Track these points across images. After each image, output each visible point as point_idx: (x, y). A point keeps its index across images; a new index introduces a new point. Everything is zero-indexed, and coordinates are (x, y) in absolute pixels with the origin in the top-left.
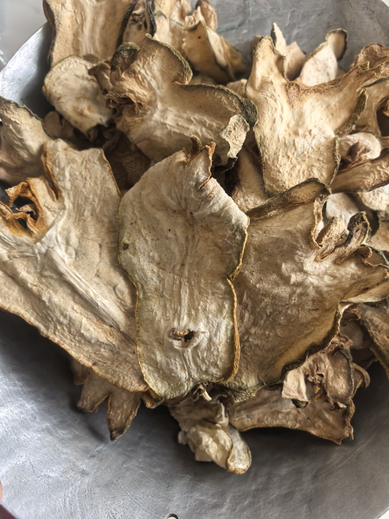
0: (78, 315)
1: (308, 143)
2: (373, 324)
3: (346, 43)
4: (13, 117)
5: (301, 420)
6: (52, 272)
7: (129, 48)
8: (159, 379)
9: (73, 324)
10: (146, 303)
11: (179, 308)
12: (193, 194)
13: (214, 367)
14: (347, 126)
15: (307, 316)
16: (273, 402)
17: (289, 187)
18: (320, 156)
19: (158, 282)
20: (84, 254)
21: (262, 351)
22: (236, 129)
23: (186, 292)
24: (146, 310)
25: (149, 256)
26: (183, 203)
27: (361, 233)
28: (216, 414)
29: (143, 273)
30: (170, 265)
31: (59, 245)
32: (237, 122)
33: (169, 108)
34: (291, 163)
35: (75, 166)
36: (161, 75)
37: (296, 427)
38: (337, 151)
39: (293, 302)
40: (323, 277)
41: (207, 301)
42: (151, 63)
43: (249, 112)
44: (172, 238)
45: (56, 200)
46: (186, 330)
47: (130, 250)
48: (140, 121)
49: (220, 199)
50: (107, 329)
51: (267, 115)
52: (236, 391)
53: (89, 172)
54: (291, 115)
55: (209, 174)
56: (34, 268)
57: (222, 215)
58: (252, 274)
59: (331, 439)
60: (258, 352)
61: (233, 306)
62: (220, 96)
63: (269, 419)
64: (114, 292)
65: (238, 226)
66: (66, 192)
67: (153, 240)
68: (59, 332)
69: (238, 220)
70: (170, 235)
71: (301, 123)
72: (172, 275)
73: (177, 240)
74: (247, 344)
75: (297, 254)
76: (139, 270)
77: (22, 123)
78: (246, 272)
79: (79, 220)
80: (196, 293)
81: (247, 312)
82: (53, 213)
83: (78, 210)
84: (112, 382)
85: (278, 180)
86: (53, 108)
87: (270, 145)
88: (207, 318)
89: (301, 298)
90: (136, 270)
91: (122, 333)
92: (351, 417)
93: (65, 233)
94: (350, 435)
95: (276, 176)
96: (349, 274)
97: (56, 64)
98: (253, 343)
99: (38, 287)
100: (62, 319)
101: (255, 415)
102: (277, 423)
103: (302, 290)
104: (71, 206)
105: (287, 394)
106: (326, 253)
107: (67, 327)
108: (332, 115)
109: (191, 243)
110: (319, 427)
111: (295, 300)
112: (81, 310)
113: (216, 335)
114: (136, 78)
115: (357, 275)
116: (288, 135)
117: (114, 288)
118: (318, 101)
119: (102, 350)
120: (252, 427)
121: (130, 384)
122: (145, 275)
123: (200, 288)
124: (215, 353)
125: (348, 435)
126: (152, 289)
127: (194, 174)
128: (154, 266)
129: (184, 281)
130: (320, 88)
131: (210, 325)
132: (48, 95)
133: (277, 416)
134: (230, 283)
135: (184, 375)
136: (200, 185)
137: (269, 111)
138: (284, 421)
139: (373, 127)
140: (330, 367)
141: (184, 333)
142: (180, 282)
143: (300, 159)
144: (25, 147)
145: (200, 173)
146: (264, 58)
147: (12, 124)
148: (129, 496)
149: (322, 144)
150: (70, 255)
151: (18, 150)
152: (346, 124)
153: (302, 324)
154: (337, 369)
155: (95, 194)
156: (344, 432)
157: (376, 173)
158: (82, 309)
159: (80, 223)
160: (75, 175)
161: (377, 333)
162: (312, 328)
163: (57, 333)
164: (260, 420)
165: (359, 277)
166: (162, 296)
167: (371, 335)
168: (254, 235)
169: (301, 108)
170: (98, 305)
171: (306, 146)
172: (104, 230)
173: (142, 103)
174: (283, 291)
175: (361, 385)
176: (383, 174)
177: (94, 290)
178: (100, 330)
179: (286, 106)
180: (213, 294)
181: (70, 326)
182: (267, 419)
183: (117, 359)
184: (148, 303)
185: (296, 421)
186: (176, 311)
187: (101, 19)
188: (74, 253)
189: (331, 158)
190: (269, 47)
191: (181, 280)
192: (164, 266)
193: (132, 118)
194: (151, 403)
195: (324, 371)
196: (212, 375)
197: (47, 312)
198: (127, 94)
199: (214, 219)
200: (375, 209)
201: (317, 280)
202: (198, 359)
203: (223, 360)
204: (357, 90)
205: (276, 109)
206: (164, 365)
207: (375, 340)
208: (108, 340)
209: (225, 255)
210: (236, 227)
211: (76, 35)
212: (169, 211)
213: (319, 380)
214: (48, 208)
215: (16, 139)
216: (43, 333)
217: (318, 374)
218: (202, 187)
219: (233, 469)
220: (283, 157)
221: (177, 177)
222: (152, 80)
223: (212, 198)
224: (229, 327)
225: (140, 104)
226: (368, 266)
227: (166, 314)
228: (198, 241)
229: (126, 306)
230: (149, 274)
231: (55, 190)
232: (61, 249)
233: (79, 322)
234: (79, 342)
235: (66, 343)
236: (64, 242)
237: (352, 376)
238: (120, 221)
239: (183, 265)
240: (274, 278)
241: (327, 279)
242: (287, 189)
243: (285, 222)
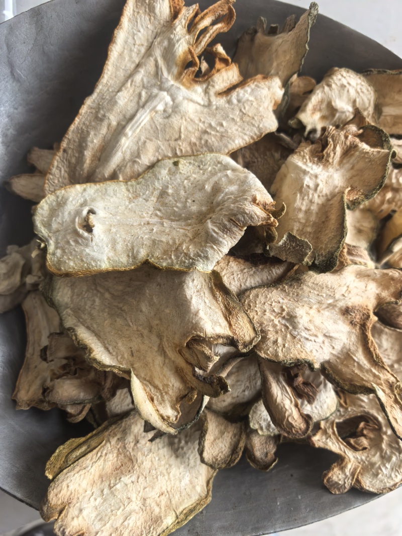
6: (145, 99)
10: (122, 188)
12: (226, 213)
13: (61, 255)
25: (168, 186)
26: (219, 208)
30: (162, 206)
37: (27, 354)
41: (125, 242)
44: (186, 204)
45: (218, 93)
47: (172, 168)
48: (305, 160)
50: (97, 156)
59: (16, 388)
60: (89, 304)
66: (226, 101)
70: (190, 201)
72: (152, 208)
73: (185, 209)
85: (255, 302)
87: (294, 290)
92: (38, 407)
94: (20, 406)
99: (129, 88)
100: (102, 113)
104: (214, 107)
109: (184, 223)
119: (77, 156)
120: (25, 313)
126: (138, 193)
135: (53, 228)
138: (32, 343)
139: (346, 412)
141: (91, 222)
156: (23, 400)
160: (245, 107)
162: (114, 353)
166: (130, 202)
167: (120, 422)
175: (71, 413)
178: (95, 150)
179: (342, 305)
180: (132, 247)
192: (160, 201)
196: (54, 254)
198: (332, 143)
204: (373, 384)
207: (114, 427)
208: (87, 159)
209: (170, 254)
212: (212, 197)
214: (208, 86)
218: (232, 220)
226: (178, 401)
231: (227, 91)
233: (101, 129)
243: (210, 308)
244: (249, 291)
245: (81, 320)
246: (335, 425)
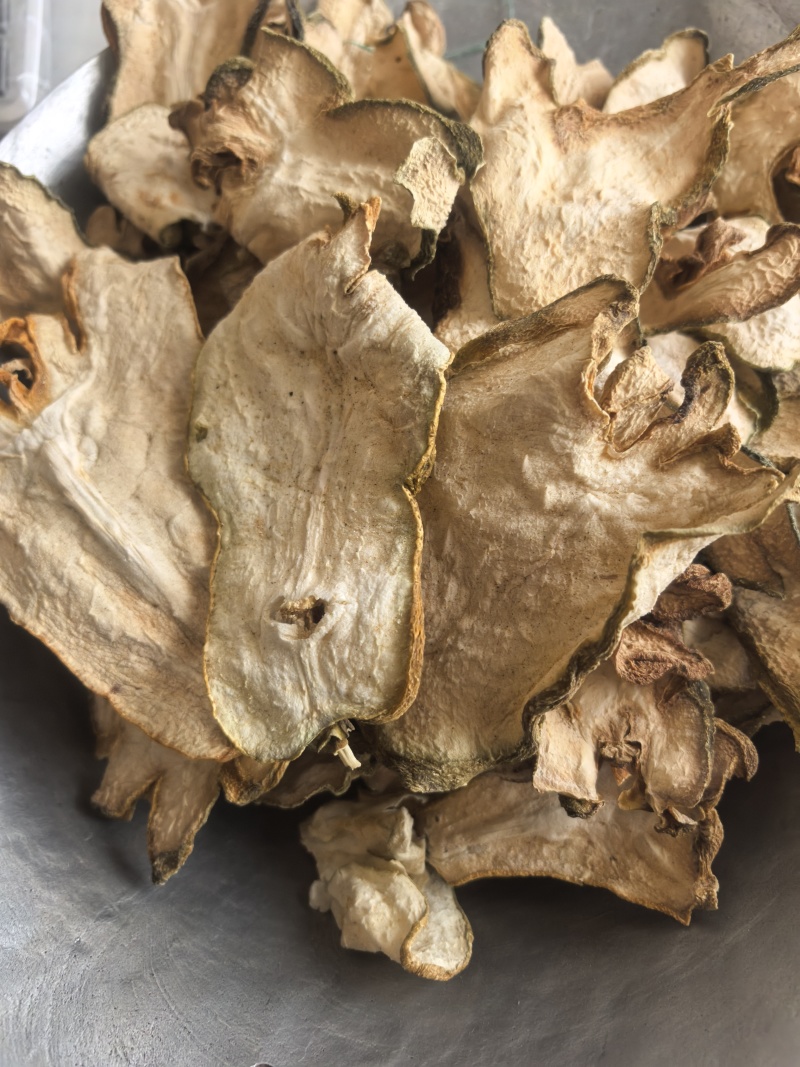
0: (87, 578)
1: (592, 215)
2: (767, 629)
4: (10, 198)
5: (595, 862)
6: (45, 489)
8: (247, 716)
9: (75, 595)
10: (234, 554)
11: (300, 557)
12: (334, 303)
13: (367, 685)
15: (589, 591)
17: (544, 301)
18: (617, 241)
19: (263, 508)
20: (114, 453)
22: (429, 166)
23: (318, 524)
24: (233, 566)
25: (247, 452)
26: (318, 330)
27: (716, 395)
28: (392, 834)
29: (233, 487)
30: (290, 470)
31: (66, 435)
32: (430, 152)
33: (305, 159)
34: (553, 254)
35: (119, 287)
36: (297, 107)
37: (582, 880)
38: (654, 226)
39: (553, 552)
40: (625, 497)
41: (360, 539)
42: (275, 83)
43: (464, 146)
44: (294, 410)
45: (74, 350)
46: (307, 599)
47: (209, 442)
48: (250, 193)
49: (389, 311)
50: (145, 610)
51: (502, 162)
53: (146, 297)
54: (562, 165)
55: (366, 259)
56: (13, 483)
57: (393, 345)
58: (461, 485)
59: (664, 909)
60: (477, 676)
61: (414, 547)
62: (402, 121)
63: (521, 856)
64: (165, 532)
65: (426, 367)
66: (98, 337)
67: (257, 417)
68: (46, 615)
69: (427, 354)
70: (292, 404)
71: (580, 180)
72: (292, 491)
73: (306, 415)
74: (452, 657)
75: (554, 432)
76: (225, 482)
77: (27, 210)
78: (448, 481)
79: (115, 389)
80: (339, 523)
81: (452, 578)
82: (67, 377)
83: (117, 370)
84: (151, 733)
85: (522, 288)
86: (103, 199)
87: (508, 218)
88: (357, 573)
89: (572, 546)
90: (219, 483)
91: (177, 620)
92: (715, 854)
93: (82, 410)
94: (709, 897)
95: (517, 280)
96: (687, 490)
97: (116, 119)
98: (466, 654)
99: (15, 520)
100: (53, 584)
101: (486, 846)
102: (538, 869)
103: (574, 524)
104: (104, 362)
105: (547, 783)
106: (630, 438)
107: (63, 604)
108: (659, 171)
109: (335, 420)
110: (639, 880)
111: (556, 549)
112: (95, 568)
113: (371, 609)
114: (248, 116)
115: (707, 492)
116: (549, 201)
117: (168, 524)
118: (625, 143)
119: (133, 657)
120: (479, 876)
121: (190, 740)
122: (237, 493)
123: (347, 512)
124: (369, 650)
125: (704, 897)
126: (251, 521)
127: (334, 259)
128: (257, 473)
129: (317, 502)
130: (630, 117)
131: (361, 587)
132: (93, 172)
133: (539, 852)
134: (410, 497)
135: (298, 705)
136: (347, 283)
137: (507, 153)
138: (555, 864)
140: (660, 728)
141: (301, 605)
142: (309, 506)
143: (572, 248)
144: (36, 262)
145: (348, 258)
146: (506, 61)
147: (10, 213)
149: (623, 217)
150: (87, 454)
151: (22, 267)
152: (691, 189)
153: (578, 611)
154: (676, 732)
155: (152, 337)
156: (694, 890)
157: (755, 276)
158: (98, 566)
159: (117, 394)
160: (118, 302)
161: (777, 648)
163: (42, 616)
164: (500, 858)
165: (712, 499)
166: (269, 537)
167: (762, 653)
168: (466, 395)
169: (584, 154)
170: (127, 555)
171: (586, 217)
172: (162, 407)
173: (256, 159)
174: (530, 526)
175: (736, 770)
176: (772, 279)
177: (124, 525)
178: (131, 613)
179: (550, 151)
180: (374, 523)
181: (69, 600)
182: (516, 856)
183: (165, 683)
184: (238, 551)
185: (584, 865)
186: (293, 565)
187: (208, 35)
188: (94, 450)
189: (642, 243)
190: (519, 43)
191: (311, 500)
192: (278, 472)
193: (236, 190)
194: (237, 792)
195: (643, 737)
196: (362, 703)
197: (25, 570)
198: (226, 144)
199: (378, 357)
200: (764, 365)
201: (610, 502)
202: (330, 664)
203: (385, 667)
204: (710, 115)
205: (523, 151)
206: (259, 681)
207: (771, 664)
208: (147, 637)
209: (400, 435)
210: (421, 369)
211: (160, 67)
212: (292, 353)
213: (629, 755)
214: (57, 366)
215: (17, 246)
216: (14, 617)
217: (629, 743)
218: (351, 287)
219: (418, 965)
220: (535, 242)
221: (305, 274)
222: (279, 116)
223: (373, 310)
224: (403, 592)
226: (733, 472)
227: (272, 571)
228: (350, 414)
229: (189, 563)
230: (245, 489)
232: (67, 440)
233: (87, 591)
234: (86, 636)
235: (58, 638)
236: (77, 428)
237: (707, 744)
238: (196, 385)
239: (317, 470)
240: (509, 493)
241: (633, 501)
242: (540, 306)
244: (497, 304)
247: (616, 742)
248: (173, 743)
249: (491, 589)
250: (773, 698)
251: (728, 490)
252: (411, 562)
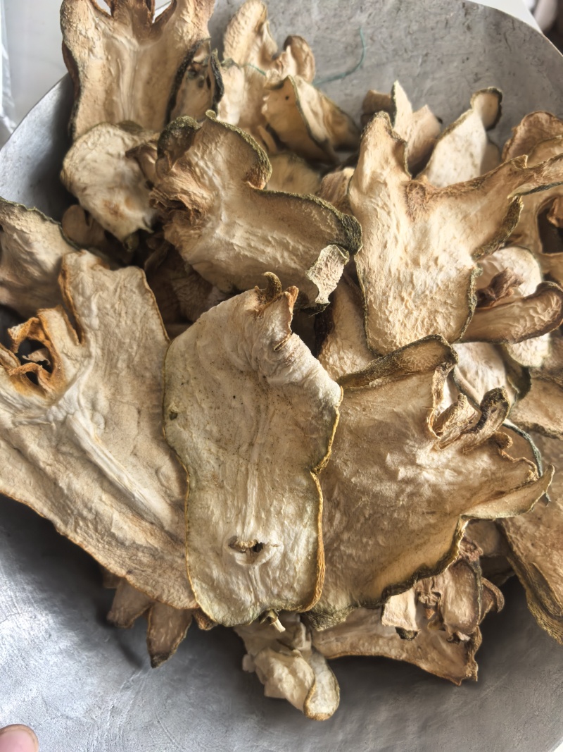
0: (108, 508)
1: (432, 278)
2: (514, 524)
3: (500, 108)
4: (18, 224)
5: (409, 649)
6: (72, 448)
7: (183, 125)
8: (215, 600)
9: (101, 520)
10: (200, 496)
11: (244, 507)
12: (266, 354)
13: (290, 591)
14: (492, 245)
15: (420, 520)
16: (372, 623)
17: (400, 343)
18: (447, 298)
19: (216, 466)
20: (117, 424)
21: (356, 563)
22: (329, 264)
23: (254, 485)
24: (200, 505)
25: (206, 431)
26: (253, 364)
27: (499, 414)
28: (294, 637)
29: (197, 453)
30: (233, 443)
31: (82, 411)
32: (331, 255)
33: (237, 221)
34: (406, 307)
35: (104, 295)
36: (229, 168)
37: (401, 658)
38: (472, 291)
39: (401, 503)
40: (443, 472)
41: (282, 500)
42: (214, 152)
43: (350, 233)
44: (237, 408)
45: (78, 343)
46: (252, 541)
47: (179, 421)
48: (196, 236)
49: (303, 364)
50: (146, 526)
51: (375, 237)
52: (320, 615)
53: (125, 304)
54: (411, 231)
55: (288, 331)
56: (47, 441)
57: (305, 386)
58: (346, 464)
59: (447, 678)
60: (352, 564)
61: (318, 510)
62: (308, 210)
63: (366, 644)
64: (156, 477)
65: (327, 403)
66: (93, 333)
67: (211, 408)
68: (81, 529)
69: (327, 394)
70: (234, 403)
71: (424, 246)
72: (235, 457)
73: (244, 411)
74: (337, 554)
75: (407, 444)
76: (191, 449)
77: (30, 231)
78: (338, 461)
79: (110, 374)
80: (268, 487)
81: (338, 511)
82: (74, 362)
83: (109, 358)
84: (154, 596)
85: (386, 334)
86: (75, 201)
87: (378, 280)
88: (282, 524)
89: (412, 499)
90: (187, 449)
91: (167, 532)
92: (476, 650)
93: (91, 393)
94: (473, 675)
95: (383, 327)
96: (479, 469)
97: (80, 137)
98: (345, 552)
99: (53, 468)
100: (85, 513)
101: (347, 638)
102: (376, 651)
103: (414, 488)
104: (99, 352)
105: (389, 620)
106: (448, 441)
107: (92, 524)
108: (471, 229)
109: (263, 415)
110: (433, 660)
111: (403, 500)
112: (112, 502)
113: (292, 550)
114: (193, 173)
115: (490, 470)
116: (404, 265)
117: (157, 472)
118: (451, 209)
119: (140, 554)
120: (342, 655)
121: (177, 598)
122: (200, 458)
123: (273, 481)
124: (291, 573)
125: (470, 675)
126: (209, 475)
127: (267, 330)
128: (212, 444)
129: (252, 469)
130: (455, 191)
131: (286, 535)
132: (68, 184)
133: (377, 642)
134: (315, 478)
135: (248, 598)
136: (276, 344)
137: (378, 229)
138: (386, 649)
139: (531, 237)
140: (451, 583)
141: (249, 545)
142: (247, 470)
143: (419, 302)
144: (36, 263)
145: (276, 330)
146: (376, 145)
147: (17, 233)
148: (173, 743)
149: (452, 280)
150: (98, 424)
151: (26, 265)
152: (491, 242)
153: (413, 532)
154: (460, 587)
155: (133, 338)
156: (465, 671)
157: (528, 318)
158: (114, 500)
159: (112, 378)
160: (105, 308)
161: (519, 538)
162: (426, 537)
163: (78, 530)
164: (354, 645)
165: (493, 474)
166: (222, 487)
167: (510, 540)
168: (349, 411)
169: (426, 222)
170: (134, 497)
171: (429, 282)
172: (144, 388)
173: (201, 210)
174: (388, 489)
175: (492, 608)
176: (538, 321)
177: (130, 476)
178: (137, 529)
179: (404, 220)
180: (291, 490)
181: (97, 522)
182: (363, 644)
183: (160, 566)
184: (202, 494)
185: (402, 649)
186: (240, 512)
187: (145, 71)
188: (102, 421)
189: (464, 302)
190: (385, 129)
191: (249, 467)
192: (226, 444)
193: (185, 230)
194: (205, 623)
195: (442, 588)
196: (287, 600)
197: (64, 501)
198: (179, 196)
199: (295, 390)
200: (525, 364)
201: (435, 475)
202: (267, 579)
203: (301, 583)
204: (509, 197)
205: (389, 227)
206: (223, 584)
207: (515, 548)
208: (147, 542)
209: (308, 439)
210: (323, 404)
211: (109, 92)
212: (234, 371)
213: (434, 601)
214: (67, 355)
215: (22, 252)
216: (60, 530)
217: (434, 593)
218: (278, 347)
219: (314, 714)
220: (395, 298)
221: (246, 330)
222: (216, 175)
223: (293, 363)
224: (311, 540)
225: (197, 211)
226: (507, 459)
227: (226, 514)
228: (273, 415)
229: (173, 497)
230: (205, 455)
231: (77, 329)
232: (84, 416)
233: (109, 517)
234: (109, 543)
235: (91, 544)
236: (89, 406)
237: (479, 599)
238: (167, 379)
239: (251, 445)
240: (376, 470)
241: (449, 475)
242: (398, 346)
243: (391, 397)
244: (369, 341)
245: (371, 578)
246: (547, 254)
247: (426, 594)
248: (167, 601)
249: (362, 520)
250: (515, 567)
251: (503, 470)
252: (316, 520)
